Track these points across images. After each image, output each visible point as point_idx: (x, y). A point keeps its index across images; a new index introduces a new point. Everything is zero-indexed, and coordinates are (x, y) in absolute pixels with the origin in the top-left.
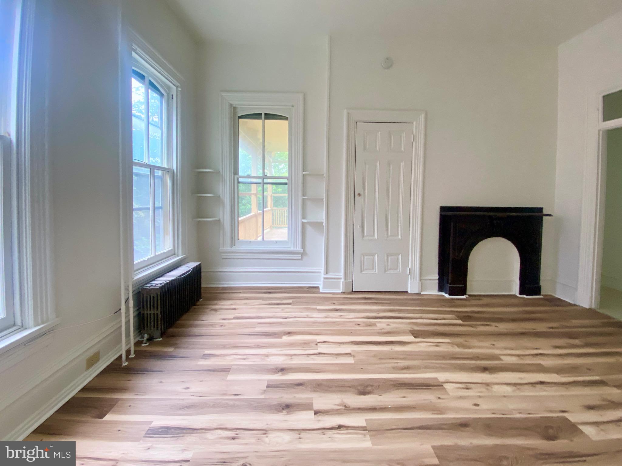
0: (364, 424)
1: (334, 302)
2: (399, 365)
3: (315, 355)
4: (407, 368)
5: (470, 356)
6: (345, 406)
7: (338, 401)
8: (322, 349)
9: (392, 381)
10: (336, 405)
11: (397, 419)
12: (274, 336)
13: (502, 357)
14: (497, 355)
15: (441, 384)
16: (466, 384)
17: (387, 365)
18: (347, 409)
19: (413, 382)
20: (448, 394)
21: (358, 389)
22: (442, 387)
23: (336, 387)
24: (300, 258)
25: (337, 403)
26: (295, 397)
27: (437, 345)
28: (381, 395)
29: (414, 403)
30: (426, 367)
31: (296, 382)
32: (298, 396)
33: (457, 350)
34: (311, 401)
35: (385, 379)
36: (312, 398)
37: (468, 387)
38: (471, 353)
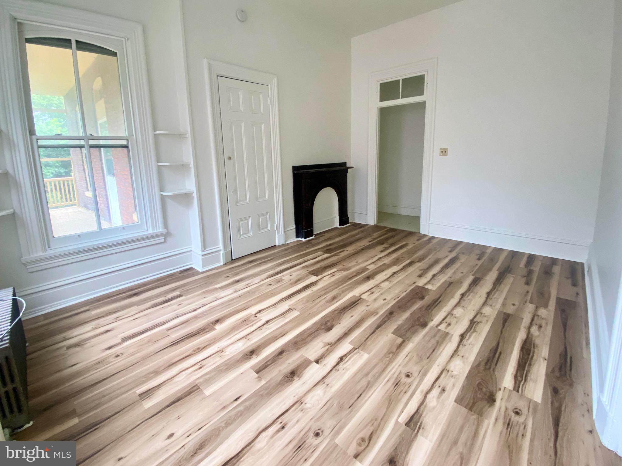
0: (351, 347)
1: (227, 275)
2: (328, 298)
3: (265, 325)
4: (334, 298)
5: (355, 274)
6: (329, 344)
7: (321, 345)
8: (264, 317)
9: (335, 311)
10: (322, 348)
11: (362, 331)
12: (204, 332)
13: (368, 267)
14: (365, 267)
15: (359, 298)
16: (370, 291)
17: (322, 303)
18: (332, 346)
19: (347, 304)
20: (368, 301)
21: (323, 329)
22: (361, 299)
23: (308, 336)
24: (163, 240)
25: (322, 346)
26: (289, 363)
27: (333, 275)
28: (340, 324)
29: (360, 316)
30: (343, 292)
31: (277, 352)
32: (291, 360)
33: (345, 273)
34: (304, 358)
35: (330, 312)
36: (302, 355)
37: (372, 292)
38: (353, 272)
